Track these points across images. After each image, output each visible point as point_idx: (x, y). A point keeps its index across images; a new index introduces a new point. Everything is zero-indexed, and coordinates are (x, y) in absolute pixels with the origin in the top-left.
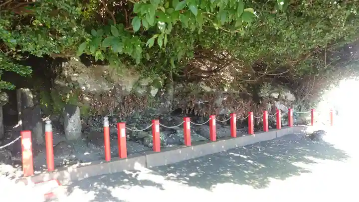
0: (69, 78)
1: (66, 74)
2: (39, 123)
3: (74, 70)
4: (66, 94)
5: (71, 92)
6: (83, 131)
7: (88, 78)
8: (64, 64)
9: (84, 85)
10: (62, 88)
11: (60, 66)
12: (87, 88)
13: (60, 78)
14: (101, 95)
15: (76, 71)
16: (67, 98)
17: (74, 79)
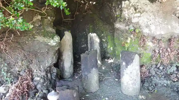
0: (130, 19)
1: (126, 15)
2: (94, 69)
3: (135, 9)
4: (127, 39)
5: (132, 36)
6: (143, 82)
7: (152, 17)
8: (125, 4)
9: (147, 26)
10: (122, 32)
11: (120, 6)
12: (150, 30)
13: (120, 21)
14: (170, 40)
15: (138, 10)
16: (127, 43)
17: (134, 20)
